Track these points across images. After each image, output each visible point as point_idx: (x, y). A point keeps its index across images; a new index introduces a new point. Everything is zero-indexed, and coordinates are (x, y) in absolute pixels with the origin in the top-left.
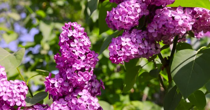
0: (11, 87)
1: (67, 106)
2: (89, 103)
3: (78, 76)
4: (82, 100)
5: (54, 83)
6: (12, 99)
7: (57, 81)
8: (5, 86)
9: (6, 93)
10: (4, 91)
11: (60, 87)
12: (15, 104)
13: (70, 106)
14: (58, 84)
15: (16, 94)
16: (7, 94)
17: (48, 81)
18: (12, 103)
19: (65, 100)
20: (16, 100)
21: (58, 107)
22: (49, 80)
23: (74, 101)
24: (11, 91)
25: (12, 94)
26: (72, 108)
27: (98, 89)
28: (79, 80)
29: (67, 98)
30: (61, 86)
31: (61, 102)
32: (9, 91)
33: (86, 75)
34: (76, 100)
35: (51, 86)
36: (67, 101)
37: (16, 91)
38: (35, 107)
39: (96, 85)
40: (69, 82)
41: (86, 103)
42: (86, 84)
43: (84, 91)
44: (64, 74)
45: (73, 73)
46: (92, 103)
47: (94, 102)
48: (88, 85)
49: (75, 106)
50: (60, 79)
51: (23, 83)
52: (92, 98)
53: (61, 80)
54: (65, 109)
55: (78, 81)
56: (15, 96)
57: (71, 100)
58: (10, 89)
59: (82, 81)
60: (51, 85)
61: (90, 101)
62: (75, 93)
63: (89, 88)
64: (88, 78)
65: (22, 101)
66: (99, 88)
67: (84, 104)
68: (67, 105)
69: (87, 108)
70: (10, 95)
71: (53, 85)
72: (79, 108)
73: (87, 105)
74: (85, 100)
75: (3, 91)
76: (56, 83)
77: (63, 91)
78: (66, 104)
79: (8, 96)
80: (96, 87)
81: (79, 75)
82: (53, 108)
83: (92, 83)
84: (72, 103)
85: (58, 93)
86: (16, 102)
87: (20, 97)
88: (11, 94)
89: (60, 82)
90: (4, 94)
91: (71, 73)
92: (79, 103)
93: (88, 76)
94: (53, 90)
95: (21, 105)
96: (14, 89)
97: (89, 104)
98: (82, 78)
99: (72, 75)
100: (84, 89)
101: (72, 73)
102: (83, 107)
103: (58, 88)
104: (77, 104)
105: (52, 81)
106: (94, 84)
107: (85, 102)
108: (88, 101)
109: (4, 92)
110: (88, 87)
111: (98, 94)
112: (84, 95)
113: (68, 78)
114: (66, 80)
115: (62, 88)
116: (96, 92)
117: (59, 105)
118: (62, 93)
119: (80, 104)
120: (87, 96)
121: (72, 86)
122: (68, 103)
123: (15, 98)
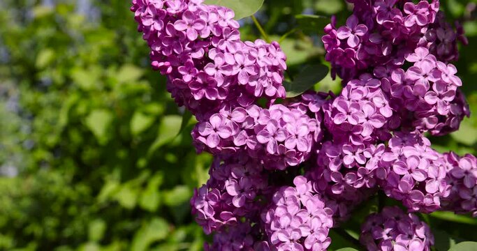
0: (254, 54)
1: (380, 90)
2: (435, 77)
3: (405, 15)
4: (418, 71)
5: (346, 39)
6: (257, 80)
7: (353, 32)
8: (240, 53)
9: (242, 67)
10: (240, 64)
11: (359, 47)
12: (264, 93)
13: (387, 91)
14: (355, 39)
15: (264, 68)
16: (246, 70)
17: (333, 35)
18: (258, 89)
19: (374, 77)
20: (265, 84)
21: (360, 92)
22: (334, 31)
23: (396, 78)
24: (254, 61)
25: (257, 68)
26: (392, 93)
27: (451, 46)
28: (408, 24)
29: (378, 70)
30: (363, 44)
31: (366, 82)
32: (248, 62)
33: (424, 10)
34: (401, 73)
35: (340, 46)
36: (380, 79)
37: (263, 62)
38: (306, 99)
39: (446, 36)
40: (380, 34)
41: (426, 80)
42: (422, 35)
43: (419, 50)
44: (367, 15)
45: (392, 9)
46: (443, 76)
47: (447, 75)
48: (427, 35)
49: (399, 87)
50: (359, 28)
51: (274, 45)
52: (441, 66)
53: (362, 29)
54: (376, 96)
55: (405, 28)
56: (262, 73)
57: (389, 75)
58: (251, 58)
59: (416, 25)
60: (339, 43)
61: (437, 72)
62: (397, 58)
63: (430, 44)
64: (430, 17)
65: (276, 85)
66: (454, 43)
67: (423, 81)
68: (380, 87)
69: (431, 89)
70: (253, 73)
71: (344, 42)
72: (410, 93)
73: (431, 83)
74: (424, 72)
75: (236, 64)
76: (351, 37)
77: (367, 54)
78: (378, 85)
79: (249, 75)
80: (447, 40)
81: (407, 12)
82: (348, 96)
83: (438, 31)
84: (392, 82)
85: (356, 60)
86: (265, 88)
87: (272, 78)
88: (253, 68)
89: (361, 34)
90: (240, 70)
91: (385, 10)
92: (409, 80)
93: (428, 13)
94: (345, 54)
95: (276, 94)
96: (259, 59)
97: (434, 80)
98: (415, 17)
99: (390, 14)
100: (419, 46)
101: (389, 9)
102: (422, 87)
103: (356, 48)
104: (405, 82)
105: (340, 35)
106: (441, 34)
107: (425, 76)
108: (431, 75)
109: (238, 66)
110: (428, 41)
111: (452, 57)
112: (420, 60)
113: (380, 23)
114: (374, 29)
115: (366, 48)
116: (447, 52)
117: (361, 88)
118: (365, 60)
119: (413, 83)
120: (429, 61)
121: (388, 43)
122: (383, 82)
123: (263, 78)
